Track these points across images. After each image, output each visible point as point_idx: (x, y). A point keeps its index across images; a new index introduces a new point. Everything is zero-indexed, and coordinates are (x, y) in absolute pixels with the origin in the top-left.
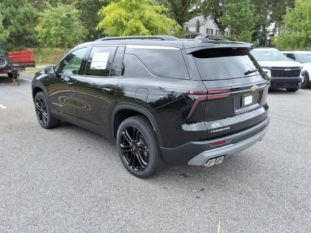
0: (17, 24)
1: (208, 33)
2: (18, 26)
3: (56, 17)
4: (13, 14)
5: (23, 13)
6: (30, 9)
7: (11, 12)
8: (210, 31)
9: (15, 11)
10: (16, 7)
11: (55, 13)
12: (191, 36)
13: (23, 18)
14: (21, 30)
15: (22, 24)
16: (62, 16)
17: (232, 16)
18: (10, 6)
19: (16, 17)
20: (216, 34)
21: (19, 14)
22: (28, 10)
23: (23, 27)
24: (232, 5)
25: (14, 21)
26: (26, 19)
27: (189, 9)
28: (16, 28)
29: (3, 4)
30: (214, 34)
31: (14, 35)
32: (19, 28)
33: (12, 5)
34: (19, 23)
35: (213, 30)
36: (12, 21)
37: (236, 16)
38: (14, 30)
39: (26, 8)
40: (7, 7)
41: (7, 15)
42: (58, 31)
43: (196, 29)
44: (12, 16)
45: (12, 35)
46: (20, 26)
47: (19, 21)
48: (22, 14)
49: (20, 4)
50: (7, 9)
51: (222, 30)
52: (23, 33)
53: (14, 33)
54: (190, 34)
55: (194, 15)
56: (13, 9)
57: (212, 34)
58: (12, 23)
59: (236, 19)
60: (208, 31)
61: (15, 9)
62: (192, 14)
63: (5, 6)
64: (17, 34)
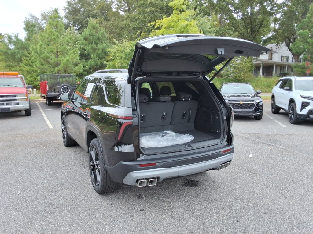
0: (96, 58)
1: (283, 60)
2: (97, 60)
3: (122, 52)
4: (94, 50)
5: (101, 48)
6: (107, 45)
7: (92, 48)
8: (285, 58)
9: (96, 47)
10: (97, 44)
11: (121, 49)
12: (261, 64)
13: (101, 53)
14: (99, 63)
15: (100, 58)
16: (126, 51)
17: (305, 43)
18: (92, 43)
19: (96, 53)
20: (292, 62)
21: (99, 49)
22: (105, 46)
23: (101, 61)
24: (305, 31)
25: (93, 55)
26: (103, 54)
27: (263, 37)
28: (95, 61)
29: (87, 42)
30: (290, 61)
31: (93, 67)
32: (97, 61)
33: (93, 42)
34: (98, 57)
35: (288, 57)
36: (92, 56)
37: (309, 43)
38: (93, 63)
39: (104, 45)
40: (89, 44)
41: (88, 50)
42: (122, 64)
43: (269, 56)
44: (93, 51)
45: (91, 67)
46: (99, 60)
47: (98, 56)
48: (101, 50)
49: (100, 41)
50: (89, 46)
51: (296, 57)
52: (101, 65)
53: (93, 66)
54: (261, 62)
55: (268, 43)
56: (94, 46)
57: (288, 61)
58: (92, 57)
59: (309, 46)
60: (283, 58)
61: (95, 45)
62: (266, 41)
63: (88, 43)
64: (95, 67)
